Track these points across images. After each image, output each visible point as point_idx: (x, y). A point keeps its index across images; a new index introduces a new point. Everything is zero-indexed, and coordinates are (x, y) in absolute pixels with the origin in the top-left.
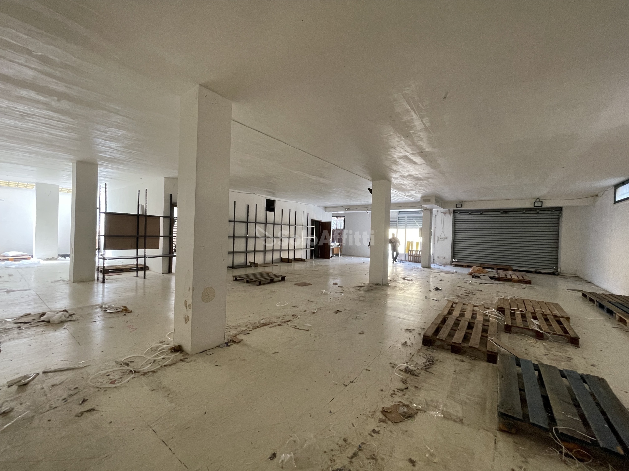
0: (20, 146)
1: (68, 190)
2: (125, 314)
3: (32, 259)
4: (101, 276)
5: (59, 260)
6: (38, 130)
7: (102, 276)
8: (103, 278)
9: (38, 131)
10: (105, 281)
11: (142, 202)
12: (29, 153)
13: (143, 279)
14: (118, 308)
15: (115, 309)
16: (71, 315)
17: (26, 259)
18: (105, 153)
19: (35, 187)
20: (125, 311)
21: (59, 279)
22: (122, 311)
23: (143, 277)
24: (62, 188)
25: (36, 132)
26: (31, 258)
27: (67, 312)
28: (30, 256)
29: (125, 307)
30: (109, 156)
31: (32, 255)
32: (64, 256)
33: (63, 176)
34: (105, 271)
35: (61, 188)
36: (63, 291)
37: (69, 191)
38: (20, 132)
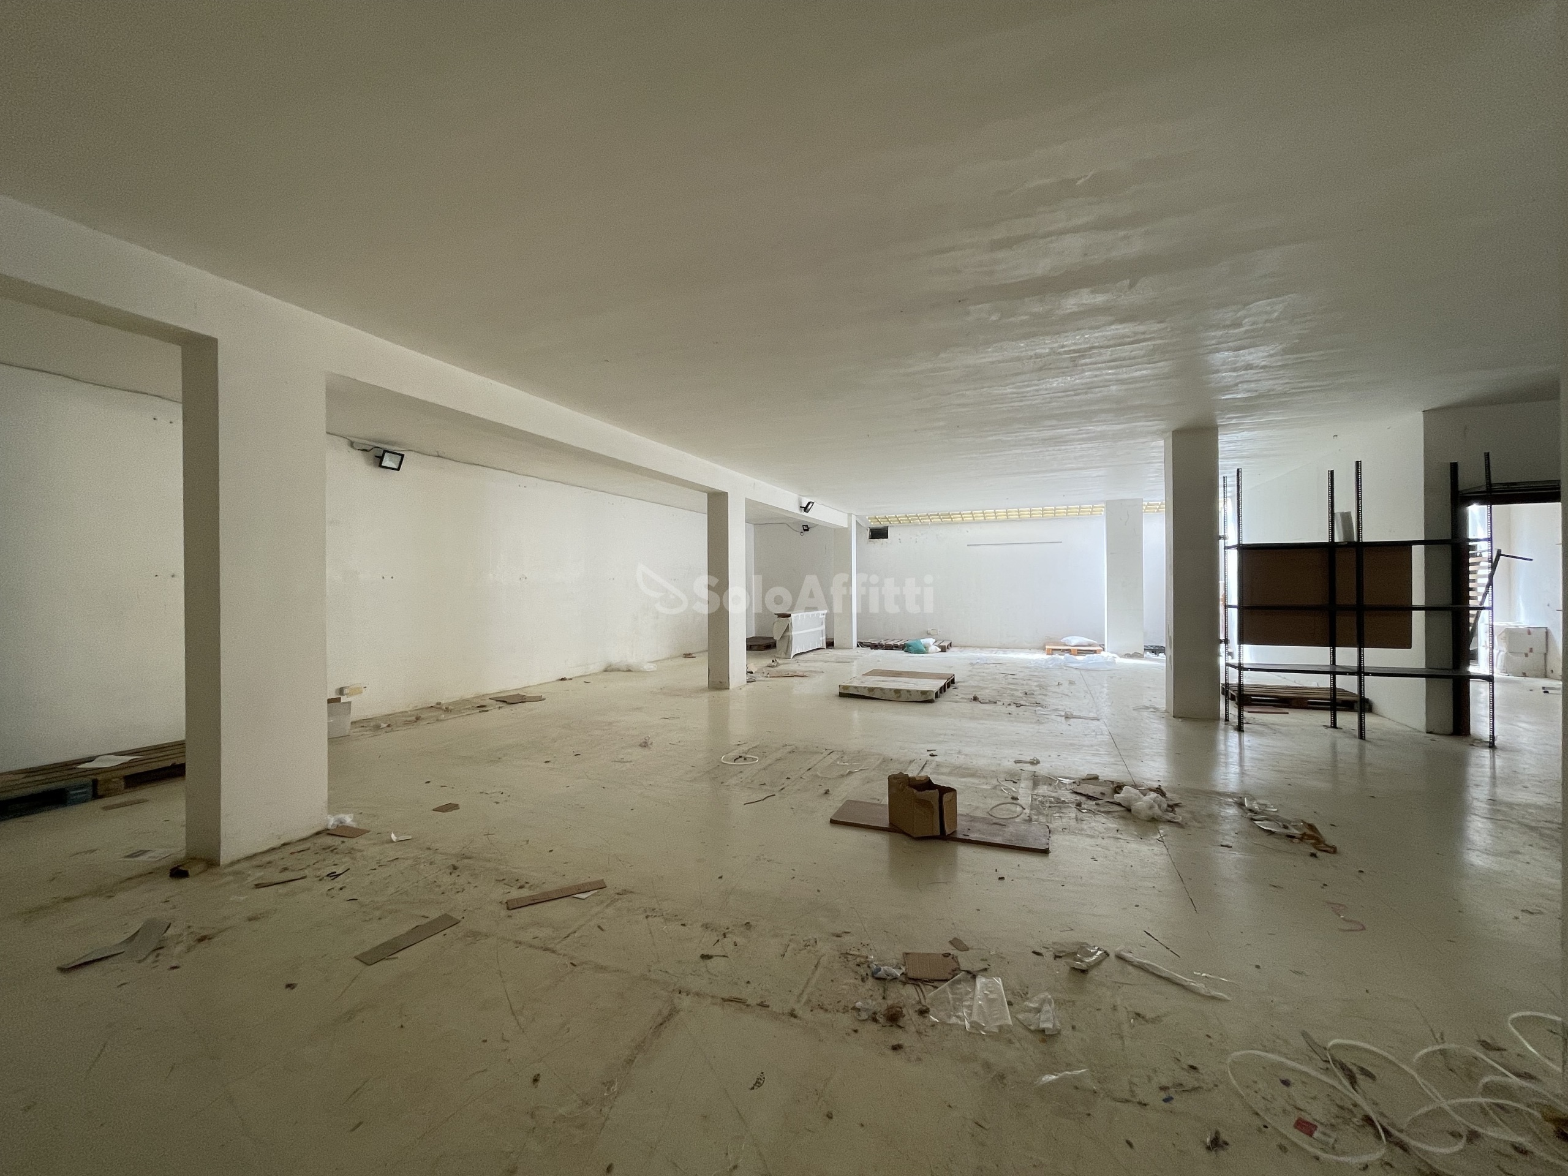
0: (1077, 429)
1: (1158, 507)
2: (1313, 851)
3: (1102, 653)
4: (1233, 711)
5: (1147, 659)
6: (1101, 381)
7: (1237, 710)
8: (1240, 718)
9: (1101, 384)
10: (1245, 726)
11: (1345, 503)
12: (1090, 439)
13: (1357, 741)
14: (1290, 822)
15: (1280, 823)
16: (1172, 807)
17: (1095, 652)
18: (1236, 388)
19: (1103, 509)
20: (1313, 841)
21: (1148, 705)
22: (1302, 838)
23: (1357, 733)
24: (1148, 505)
25: (1098, 387)
26: (1100, 651)
27: (1163, 794)
28: (1100, 646)
29: (1311, 827)
30: (1245, 395)
31: (1104, 645)
32: (1156, 650)
33: (1149, 475)
34: (1244, 698)
35: (1146, 503)
36: (1154, 736)
37: (1160, 508)
38: (1075, 398)
